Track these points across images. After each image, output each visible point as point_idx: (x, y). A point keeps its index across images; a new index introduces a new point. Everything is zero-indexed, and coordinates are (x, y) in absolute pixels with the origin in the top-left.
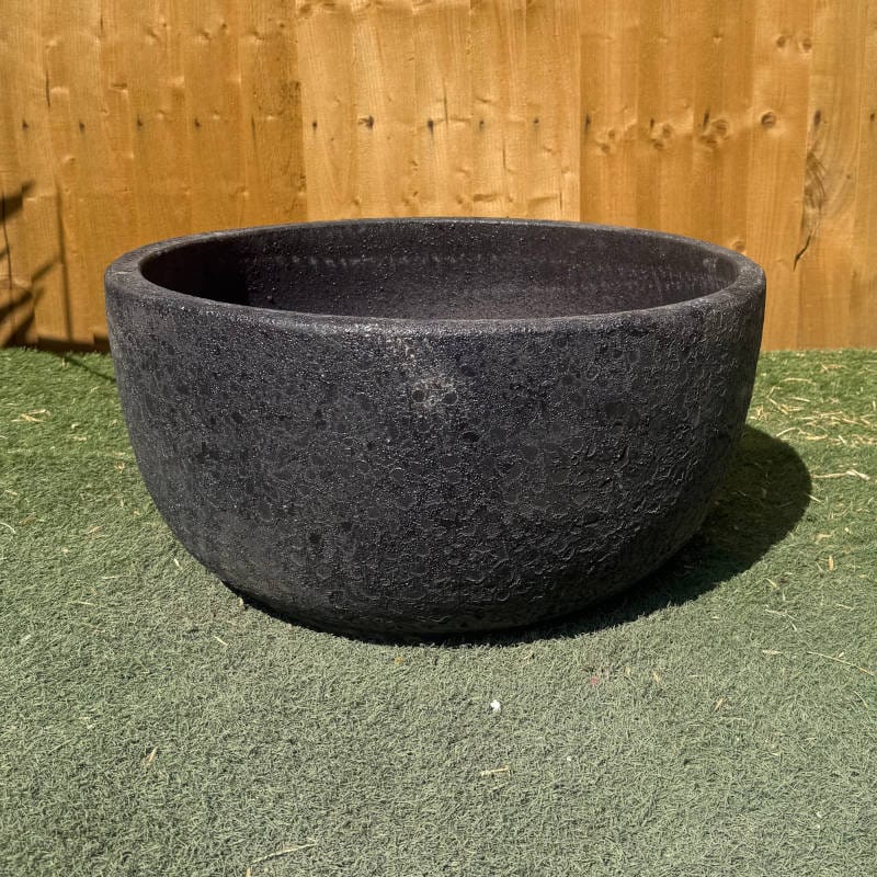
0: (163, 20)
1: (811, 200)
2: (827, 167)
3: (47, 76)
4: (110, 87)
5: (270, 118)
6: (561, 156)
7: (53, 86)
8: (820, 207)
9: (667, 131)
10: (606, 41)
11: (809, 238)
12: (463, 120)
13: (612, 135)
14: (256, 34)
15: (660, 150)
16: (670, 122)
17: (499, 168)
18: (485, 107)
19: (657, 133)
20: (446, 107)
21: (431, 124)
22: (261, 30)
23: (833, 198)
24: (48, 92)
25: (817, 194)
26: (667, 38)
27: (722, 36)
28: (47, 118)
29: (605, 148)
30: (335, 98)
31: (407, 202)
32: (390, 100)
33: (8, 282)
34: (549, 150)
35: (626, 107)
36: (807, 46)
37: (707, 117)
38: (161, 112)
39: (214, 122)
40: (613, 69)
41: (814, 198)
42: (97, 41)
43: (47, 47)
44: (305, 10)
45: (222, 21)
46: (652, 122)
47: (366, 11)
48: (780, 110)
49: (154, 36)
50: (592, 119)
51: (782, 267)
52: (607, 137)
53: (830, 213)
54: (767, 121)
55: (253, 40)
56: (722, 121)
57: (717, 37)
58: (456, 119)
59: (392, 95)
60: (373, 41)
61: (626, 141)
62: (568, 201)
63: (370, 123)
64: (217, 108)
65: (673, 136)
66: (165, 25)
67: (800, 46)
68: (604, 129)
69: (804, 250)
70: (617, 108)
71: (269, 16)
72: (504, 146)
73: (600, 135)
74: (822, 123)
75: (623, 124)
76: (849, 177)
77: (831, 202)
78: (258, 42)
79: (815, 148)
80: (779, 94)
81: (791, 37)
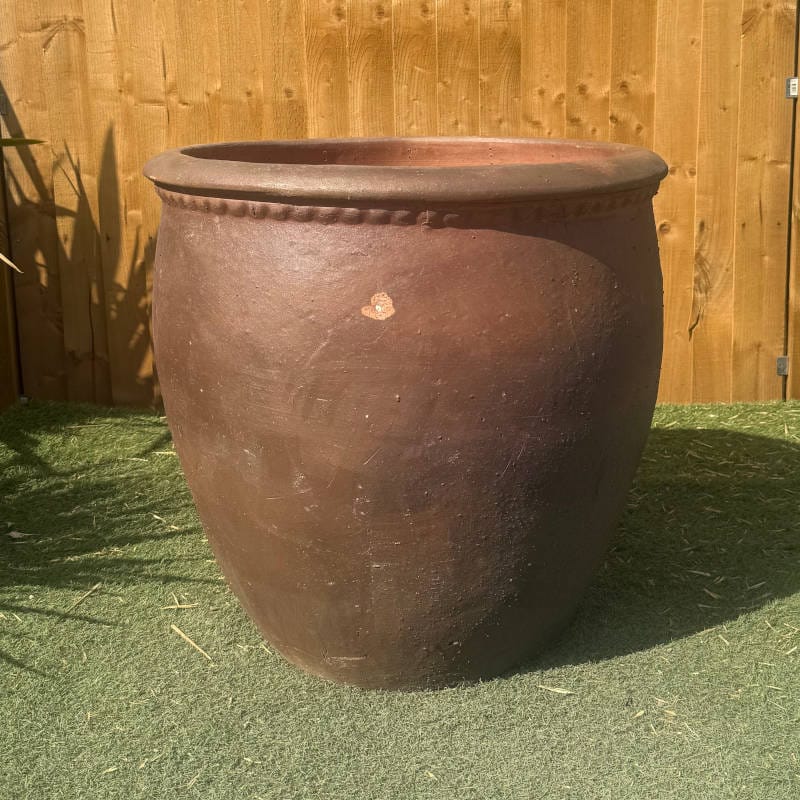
1: (699, 287)
2: (710, 262)
3: (125, 202)
8: (706, 293)
11: (699, 317)
23: (716, 286)
24: (125, 214)
25: (703, 281)
33: (91, 355)
36: (692, 173)
41: (701, 285)
43: (126, 181)
48: (674, 220)
51: (679, 338)
53: (714, 297)
54: (664, 229)
67: (687, 173)
69: (694, 326)
74: (705, 230)
76: (727, 270)
77: (714, 289)
79: (701, 248)
80: (672, 209)
81: (680, 167)
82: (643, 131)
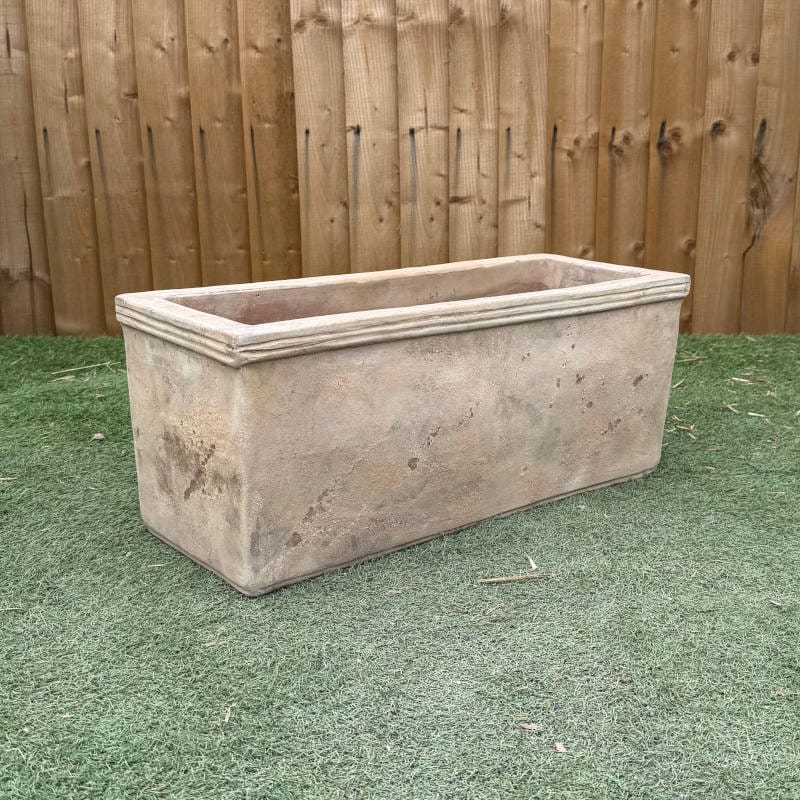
0: (171, 35)
1: (756, 201)
2: (771, 171)
3: (66, 85)
4: (122, 96)
5: (267, 125)
6: (531, 161)
7: (70, 96)
8: (764, 208)
9: (627, 139)
10: (574, 54)
11: (754, 237)
12: (440, 128)
13: (577, 142)
14: (256, 48)
15: (621, 156)
16: (631, 129)
17: (474, 171)
18: (463, 115)
19: (618, 140)
20: (426, 115)
21: (412, 132)
22: (259, 44)
23: (776, 200)
24: (66, 99)
25: (762, 195)
26: (628, 52)
27: (677, 50)
28: (65, 124)
29: (570, 154)
30: (325, 107)
31: (390, 204)
32: (376, 109)
33: (29, 275)
34: (519, 156)
35: (590, 117)
36: (755, 60)
37: (663, 125)
38: (169, 119)
39: (216, 128)
40: (579, 81)
41: (759, 199)
42: (111, 54)
43: (66, 59)
44: (300, 26)
45: (225, 36)
46: (614, 130)
47: (355, 27)
48: (730, 118)
49: (163, 49)
50: (559, 128)
51: (729, 263)
52: (572, 143)
53: (773, 215)
54: (718, 129)
55: (253, 54)
56: (678, 129)
57: (674, 51)
58: (436, 127)
59: (378, 105)
60: (361, 55)
61: (591, 148)
62: (535, 202)
63: (358, 130)
64: (220, 116)
65: (632, 143)
66: (173, 39)
67: (749, 59)
68: (570, 136)
69: (749, 248)
70: (581, 116)
71: (267, 31)
72: (479, 151)
73: (566, 142)
74: (767, 131)
75: (587, 131)
76: (791, 180)
77: (774, 204)
78: (258, 56)
79: (760, 153)
80: (729, 104)
81: (739, 51)
82: (698, 6)
